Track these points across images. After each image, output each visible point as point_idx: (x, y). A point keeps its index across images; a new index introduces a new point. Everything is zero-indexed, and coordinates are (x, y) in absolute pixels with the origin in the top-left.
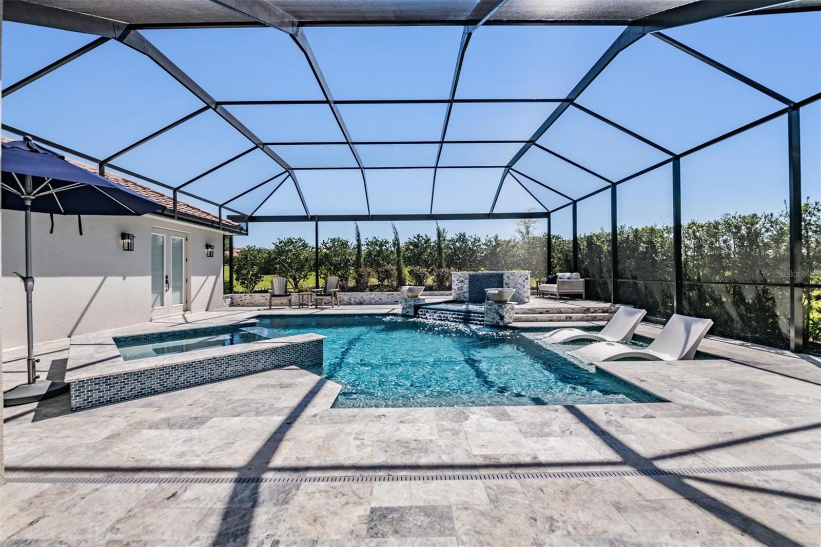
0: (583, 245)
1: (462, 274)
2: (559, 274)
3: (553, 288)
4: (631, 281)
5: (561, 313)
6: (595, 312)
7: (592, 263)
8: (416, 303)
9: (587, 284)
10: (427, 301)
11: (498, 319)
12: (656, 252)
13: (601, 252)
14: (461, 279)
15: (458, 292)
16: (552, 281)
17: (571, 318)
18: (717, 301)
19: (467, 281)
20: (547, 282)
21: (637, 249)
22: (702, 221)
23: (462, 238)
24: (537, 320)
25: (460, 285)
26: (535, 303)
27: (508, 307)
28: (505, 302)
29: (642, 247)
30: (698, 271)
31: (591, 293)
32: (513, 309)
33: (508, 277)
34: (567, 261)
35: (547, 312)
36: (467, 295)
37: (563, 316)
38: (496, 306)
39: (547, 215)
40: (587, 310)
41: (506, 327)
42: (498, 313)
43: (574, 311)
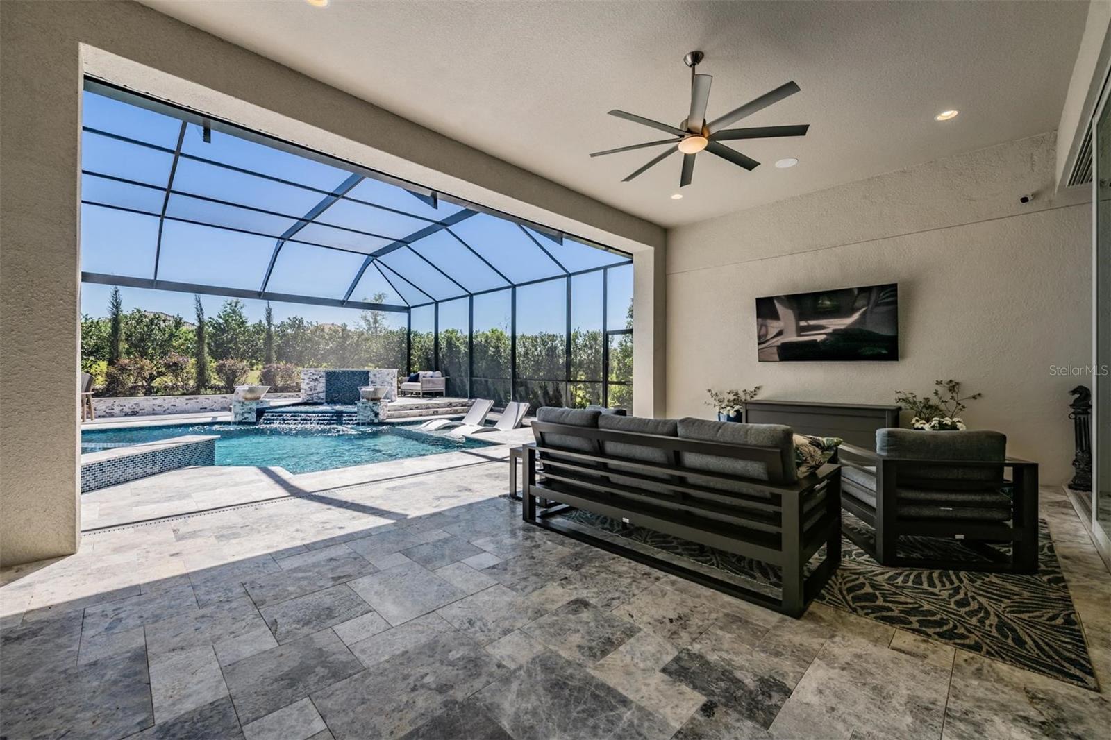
0: (443, 344)
1: (316, 371)
2: (421, 373)
3: (417, 387)
4: (483, 379)
5: (429, 408)
6: (456, 406)
7: (451, 362)
8: (259, 407)
9: (447, 382)
10: (273, 404)
11: (372, 416)
12: (500, 356)
13: (459, 352)
14: (315, 377)
15: (310, 393)
16: (415, 379)
17: (437, 412)
18: (535, 394)
19: (323, 380)
20: (409, 381)
21: (488, 352)
22: (528, 335)
23: (297, 324)
24: (408, 416)
25: (312, 384)
26: (401, 401)
27: (383, 404)
28: (378, 399)
29: (491, 351)
30: (526, 372)
31: (450, 391)
32: (386, 406)
33: (374, 375)
34: (428, 359)
35: (417, 408)
36: (323, 395)
37: (431, 411)
38: (371, 404)
39: (407, 309)
40: (450, 405)
41: (382, 424)
42: (373, 411)
43: (439, 406)
